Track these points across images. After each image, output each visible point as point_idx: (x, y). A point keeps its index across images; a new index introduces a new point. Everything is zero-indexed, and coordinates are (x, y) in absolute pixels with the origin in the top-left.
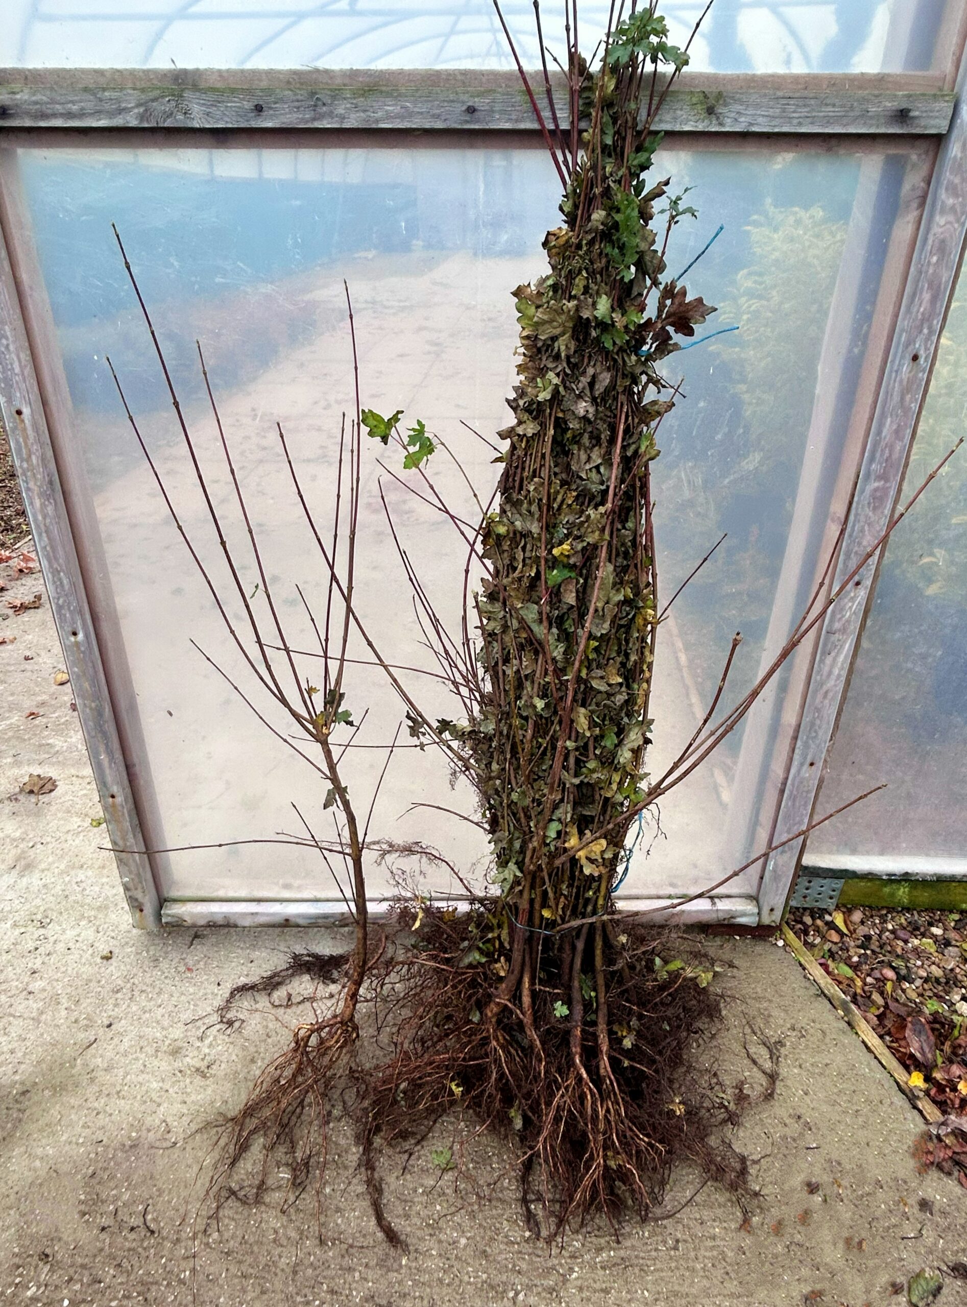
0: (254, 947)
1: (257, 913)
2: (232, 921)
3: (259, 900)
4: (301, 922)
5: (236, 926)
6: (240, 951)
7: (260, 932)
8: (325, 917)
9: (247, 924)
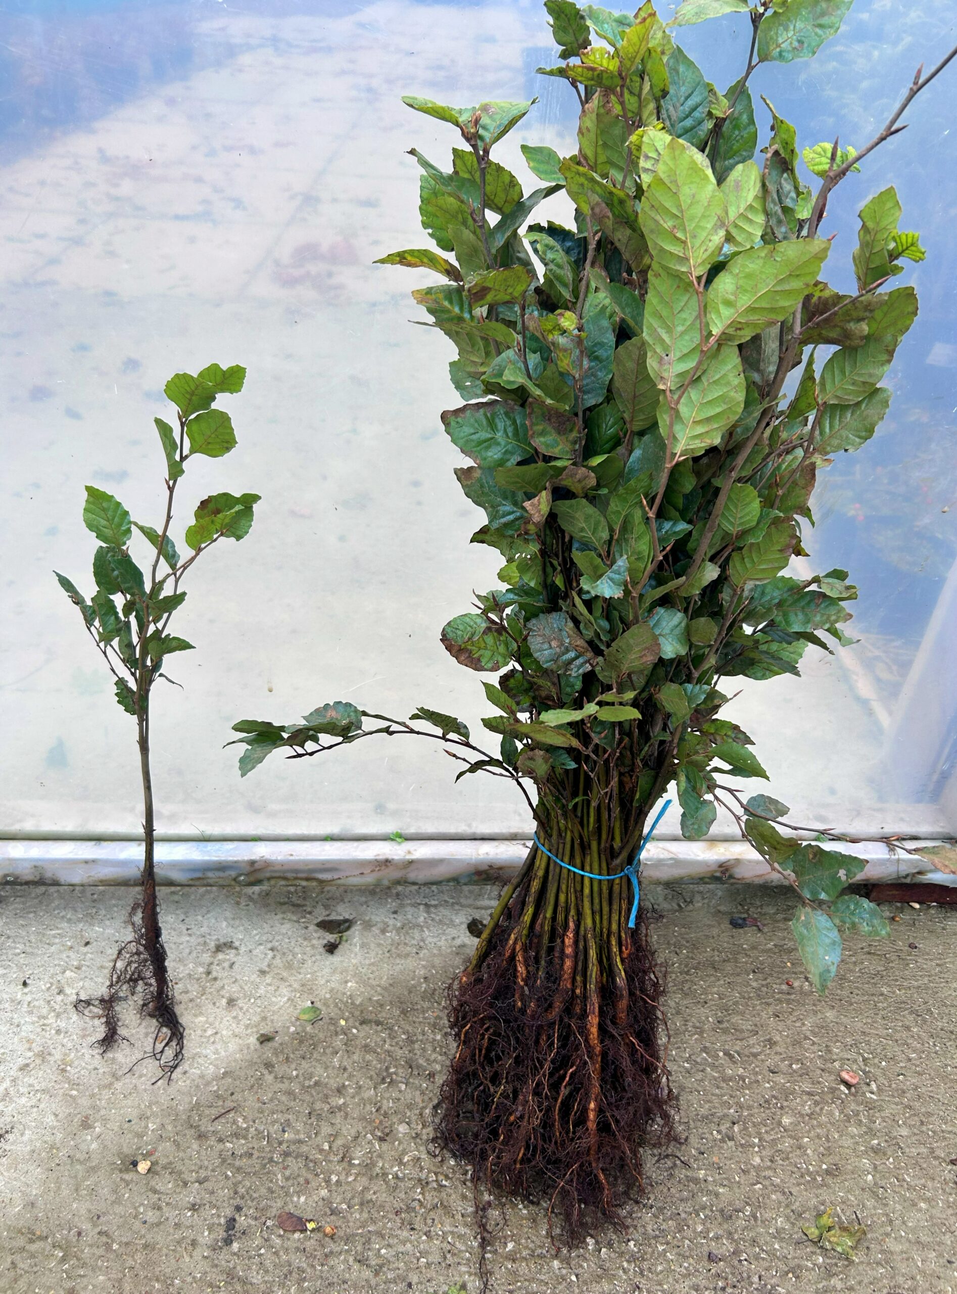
0: (90, 918)
1: (94, 861)
2: (48, 875)
3: (99, 839)
4: (176, 876)
5: (56, 883)
6: (65, 925)
7: (102, 893)
8: (222, 867)
9: (76, 880)
